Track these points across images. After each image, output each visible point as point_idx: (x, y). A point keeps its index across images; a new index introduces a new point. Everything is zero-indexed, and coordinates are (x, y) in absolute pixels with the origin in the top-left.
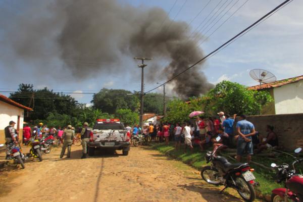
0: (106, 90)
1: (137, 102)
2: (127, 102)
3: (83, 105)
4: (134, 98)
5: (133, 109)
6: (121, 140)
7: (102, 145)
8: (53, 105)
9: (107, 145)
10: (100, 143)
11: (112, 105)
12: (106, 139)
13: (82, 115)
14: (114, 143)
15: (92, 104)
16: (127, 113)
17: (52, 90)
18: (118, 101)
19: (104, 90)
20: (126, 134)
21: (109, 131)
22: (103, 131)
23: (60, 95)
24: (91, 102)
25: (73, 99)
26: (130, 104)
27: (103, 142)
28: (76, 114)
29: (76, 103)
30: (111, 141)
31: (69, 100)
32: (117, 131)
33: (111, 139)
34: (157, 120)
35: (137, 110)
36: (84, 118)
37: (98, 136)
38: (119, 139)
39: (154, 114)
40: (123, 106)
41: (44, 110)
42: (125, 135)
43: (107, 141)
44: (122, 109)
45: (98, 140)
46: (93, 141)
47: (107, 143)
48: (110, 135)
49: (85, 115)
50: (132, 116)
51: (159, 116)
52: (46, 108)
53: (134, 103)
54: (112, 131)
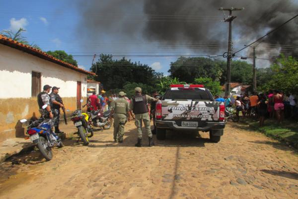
0: (184, 58)
1: (217, 71)
2: (207, 70)
3: (160, 74)
4: (215, 66)
5: (214, 78)
6: (210, 119)
7: (176, 126)
8: (131, 74)
9: (185, 126)
10: (174, 122)
11: (190, 73)
12: (183, 116)
13: (159, 85)
14: (197, 123)
15: (170, 74)
16: (207, 82)
17: (130, 61)
18: (196, 69)
19: (182, 58)
20: (219, 108)
21: (189, 102)
22: (178, 102)
23: (137, 65)
24: (169, 71)
25: (151, 68)
26: (210, 72)
27: (179, 121)
28: (153, 84)
29: (153, 72)
30: (191, 120)
31: (147, 69)
32: (201, 103)
33: (193, 116)
34: (242, 90)
35: (218, 79)
36: (161, 87)
37: (170, 111)
38: (206, 117)
39: (237, 84)
40: (202, 75)
41: (123, 79)
42: (216, 110)
43: (184, 119)
44: (201, 78)
45: (170, 116)
46: (162, 118)
47: (185, 122)
48: (190, 109)
49: (162, 84)
50: (213, 85)
51: (244, 86)
52: (125, 78)
53: (214, 71)
54: (194, 102)
